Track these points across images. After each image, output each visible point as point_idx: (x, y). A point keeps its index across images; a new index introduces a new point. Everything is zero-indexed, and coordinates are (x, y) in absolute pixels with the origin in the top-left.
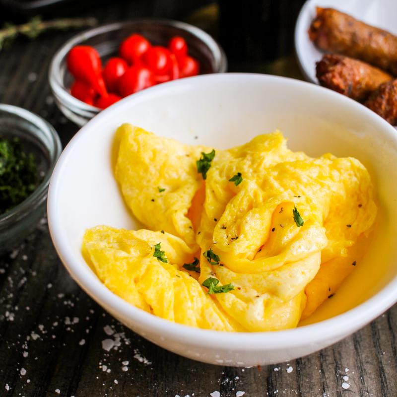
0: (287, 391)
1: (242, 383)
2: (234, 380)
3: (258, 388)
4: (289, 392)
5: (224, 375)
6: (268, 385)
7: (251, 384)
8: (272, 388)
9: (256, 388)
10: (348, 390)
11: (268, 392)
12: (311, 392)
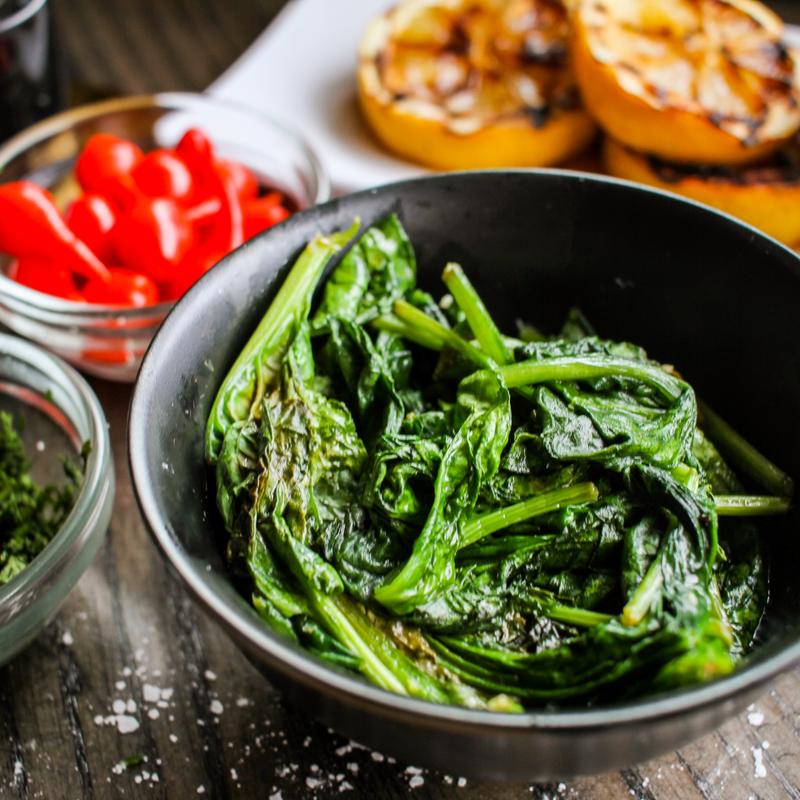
0: (663, 773)
1: (577, 793)
2: (559, 794)
3: (609, 788)
4: (667, 772)
5: (535, 792)
6: (625, 778)
7: (593, 787)
8: (633, 778)
9: (606, 791)
10: (764, 725)
11: (631, 787)
12: (704, 755)
